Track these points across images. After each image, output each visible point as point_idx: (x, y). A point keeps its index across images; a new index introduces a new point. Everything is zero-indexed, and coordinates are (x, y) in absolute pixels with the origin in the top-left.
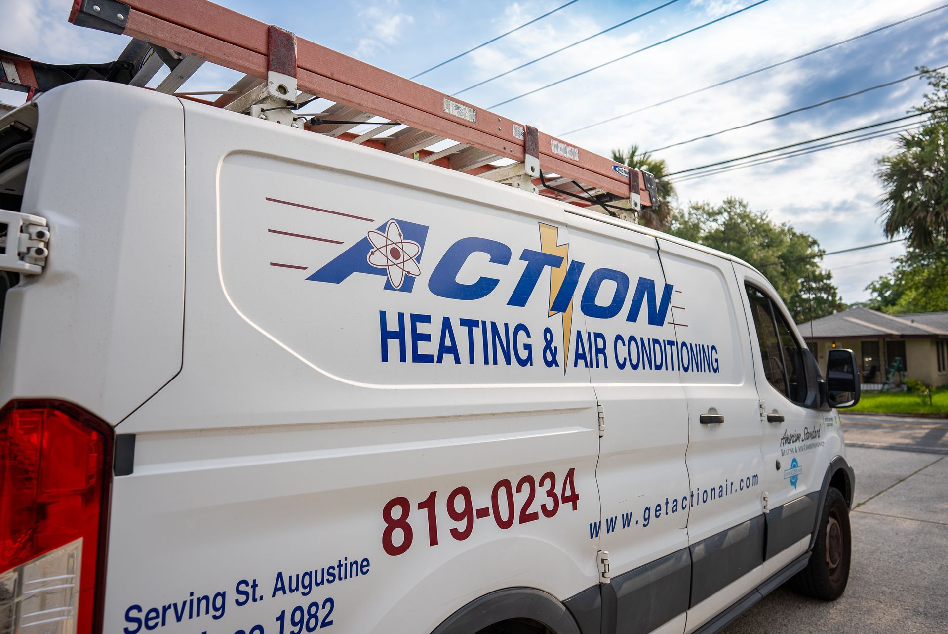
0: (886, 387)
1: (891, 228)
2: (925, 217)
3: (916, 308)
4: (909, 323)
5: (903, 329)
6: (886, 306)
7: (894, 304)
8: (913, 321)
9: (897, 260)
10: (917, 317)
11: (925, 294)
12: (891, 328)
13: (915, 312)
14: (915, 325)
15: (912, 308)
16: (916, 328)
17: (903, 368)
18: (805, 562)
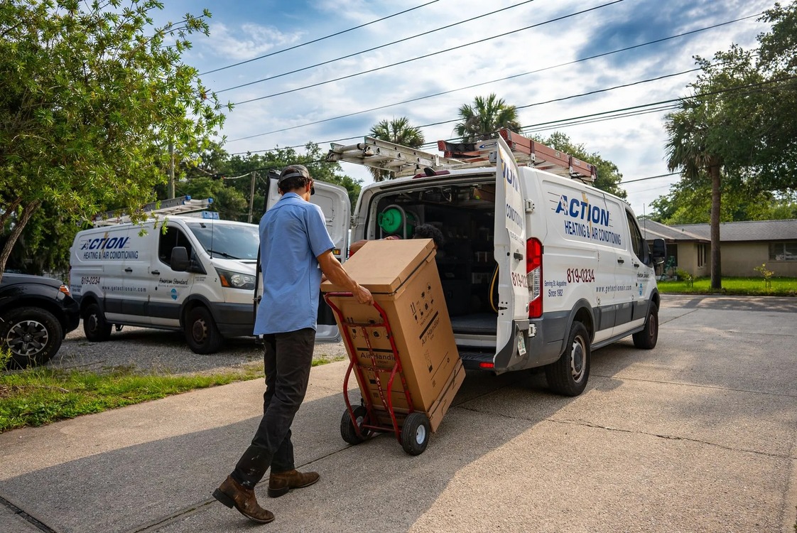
0: (663, 277)
1: (672, 165)
2: (695, 158)
3: (686, 221)
4: (681, 231)
5: (676, 236)
6: (665, 218)
7: (669, 218)
8: (683, 230)
9: (675, 185)
10: (686, 227)
11: (691, 210)
12: (669, 235)
13: (684, 223)
14: (684, 232)
15: (682, 220)
16: (685, 235)
17: (675, 264)
18: (642, 329)
